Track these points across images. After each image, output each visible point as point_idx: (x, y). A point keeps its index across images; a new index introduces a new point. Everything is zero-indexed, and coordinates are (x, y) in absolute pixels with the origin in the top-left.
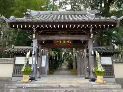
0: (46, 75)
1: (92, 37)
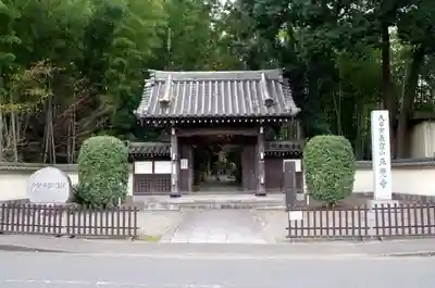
0: (190, 191)
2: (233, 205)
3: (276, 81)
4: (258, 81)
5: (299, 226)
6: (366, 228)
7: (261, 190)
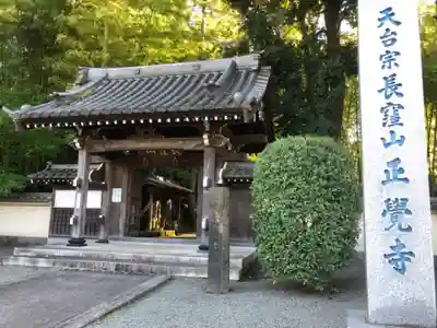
2: (135, 267)
3: (250, 72)
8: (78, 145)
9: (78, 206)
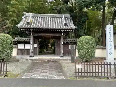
0: (37, 55)
1: (62, 35)
2: (52, 60)
3: (68, 18)
4: (61, 18)
5: (80, 71)
6: (110, 73)
7: (62, 55)
8: (31, 34)
9: (31, 48)
